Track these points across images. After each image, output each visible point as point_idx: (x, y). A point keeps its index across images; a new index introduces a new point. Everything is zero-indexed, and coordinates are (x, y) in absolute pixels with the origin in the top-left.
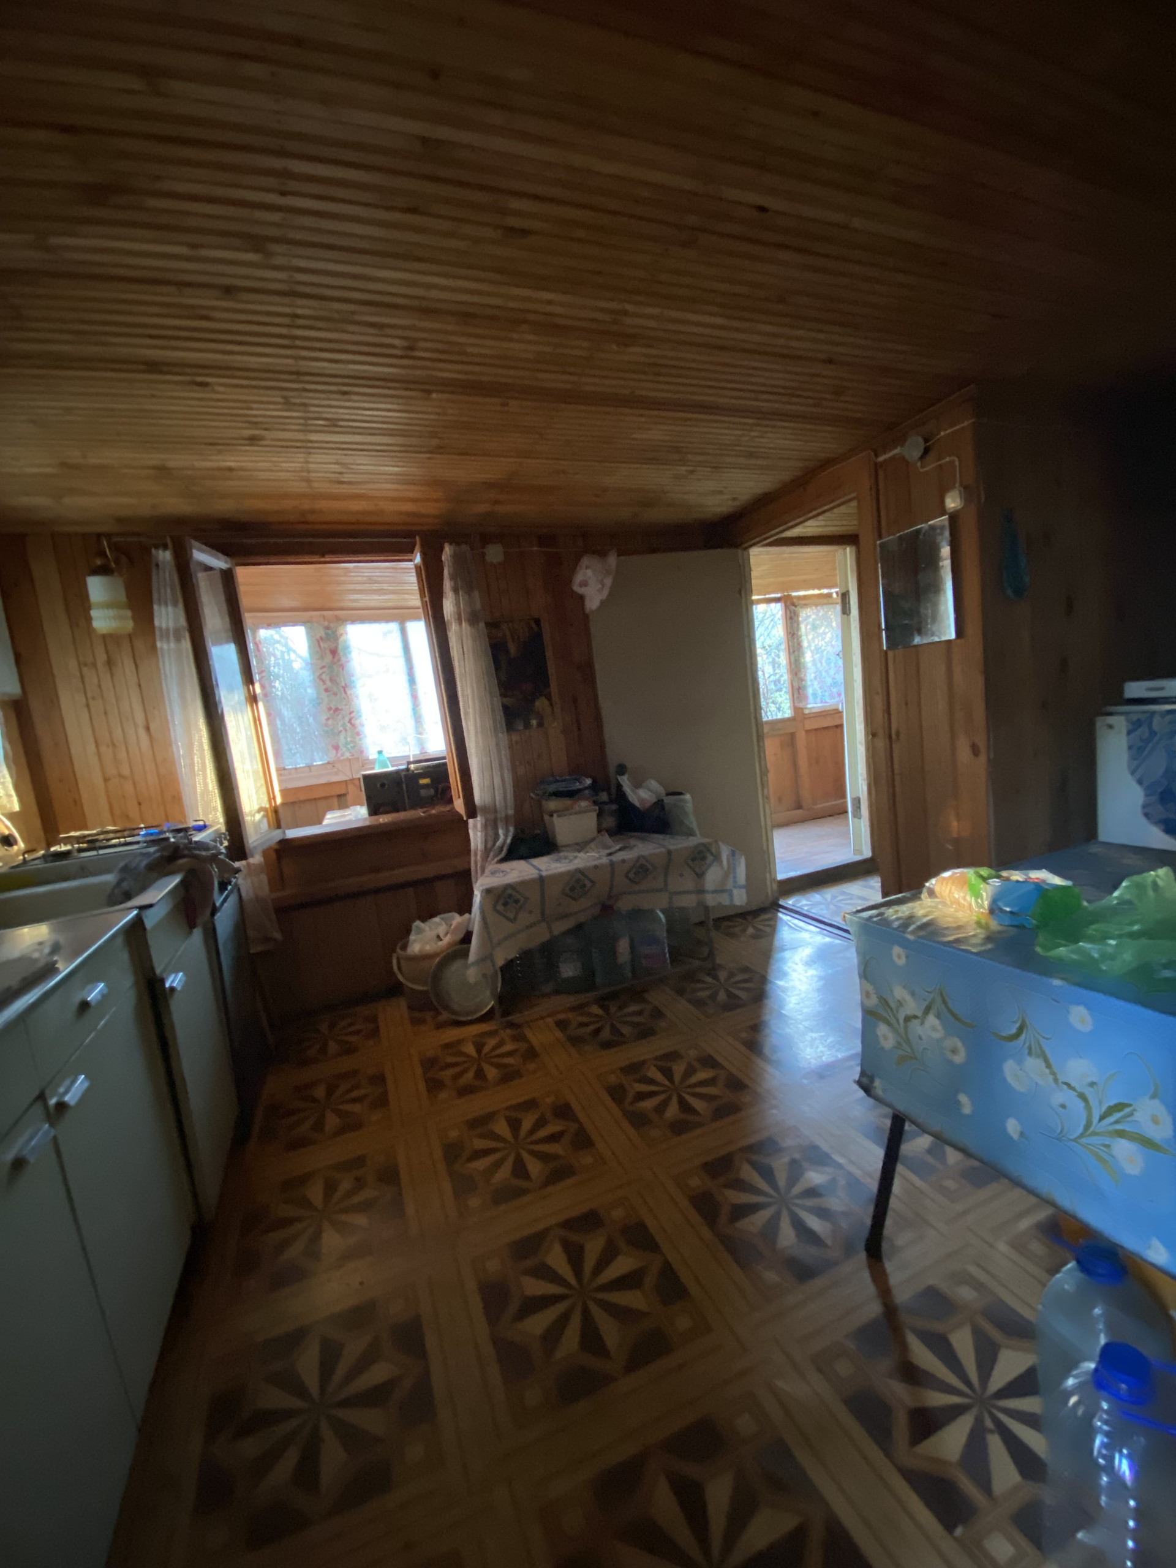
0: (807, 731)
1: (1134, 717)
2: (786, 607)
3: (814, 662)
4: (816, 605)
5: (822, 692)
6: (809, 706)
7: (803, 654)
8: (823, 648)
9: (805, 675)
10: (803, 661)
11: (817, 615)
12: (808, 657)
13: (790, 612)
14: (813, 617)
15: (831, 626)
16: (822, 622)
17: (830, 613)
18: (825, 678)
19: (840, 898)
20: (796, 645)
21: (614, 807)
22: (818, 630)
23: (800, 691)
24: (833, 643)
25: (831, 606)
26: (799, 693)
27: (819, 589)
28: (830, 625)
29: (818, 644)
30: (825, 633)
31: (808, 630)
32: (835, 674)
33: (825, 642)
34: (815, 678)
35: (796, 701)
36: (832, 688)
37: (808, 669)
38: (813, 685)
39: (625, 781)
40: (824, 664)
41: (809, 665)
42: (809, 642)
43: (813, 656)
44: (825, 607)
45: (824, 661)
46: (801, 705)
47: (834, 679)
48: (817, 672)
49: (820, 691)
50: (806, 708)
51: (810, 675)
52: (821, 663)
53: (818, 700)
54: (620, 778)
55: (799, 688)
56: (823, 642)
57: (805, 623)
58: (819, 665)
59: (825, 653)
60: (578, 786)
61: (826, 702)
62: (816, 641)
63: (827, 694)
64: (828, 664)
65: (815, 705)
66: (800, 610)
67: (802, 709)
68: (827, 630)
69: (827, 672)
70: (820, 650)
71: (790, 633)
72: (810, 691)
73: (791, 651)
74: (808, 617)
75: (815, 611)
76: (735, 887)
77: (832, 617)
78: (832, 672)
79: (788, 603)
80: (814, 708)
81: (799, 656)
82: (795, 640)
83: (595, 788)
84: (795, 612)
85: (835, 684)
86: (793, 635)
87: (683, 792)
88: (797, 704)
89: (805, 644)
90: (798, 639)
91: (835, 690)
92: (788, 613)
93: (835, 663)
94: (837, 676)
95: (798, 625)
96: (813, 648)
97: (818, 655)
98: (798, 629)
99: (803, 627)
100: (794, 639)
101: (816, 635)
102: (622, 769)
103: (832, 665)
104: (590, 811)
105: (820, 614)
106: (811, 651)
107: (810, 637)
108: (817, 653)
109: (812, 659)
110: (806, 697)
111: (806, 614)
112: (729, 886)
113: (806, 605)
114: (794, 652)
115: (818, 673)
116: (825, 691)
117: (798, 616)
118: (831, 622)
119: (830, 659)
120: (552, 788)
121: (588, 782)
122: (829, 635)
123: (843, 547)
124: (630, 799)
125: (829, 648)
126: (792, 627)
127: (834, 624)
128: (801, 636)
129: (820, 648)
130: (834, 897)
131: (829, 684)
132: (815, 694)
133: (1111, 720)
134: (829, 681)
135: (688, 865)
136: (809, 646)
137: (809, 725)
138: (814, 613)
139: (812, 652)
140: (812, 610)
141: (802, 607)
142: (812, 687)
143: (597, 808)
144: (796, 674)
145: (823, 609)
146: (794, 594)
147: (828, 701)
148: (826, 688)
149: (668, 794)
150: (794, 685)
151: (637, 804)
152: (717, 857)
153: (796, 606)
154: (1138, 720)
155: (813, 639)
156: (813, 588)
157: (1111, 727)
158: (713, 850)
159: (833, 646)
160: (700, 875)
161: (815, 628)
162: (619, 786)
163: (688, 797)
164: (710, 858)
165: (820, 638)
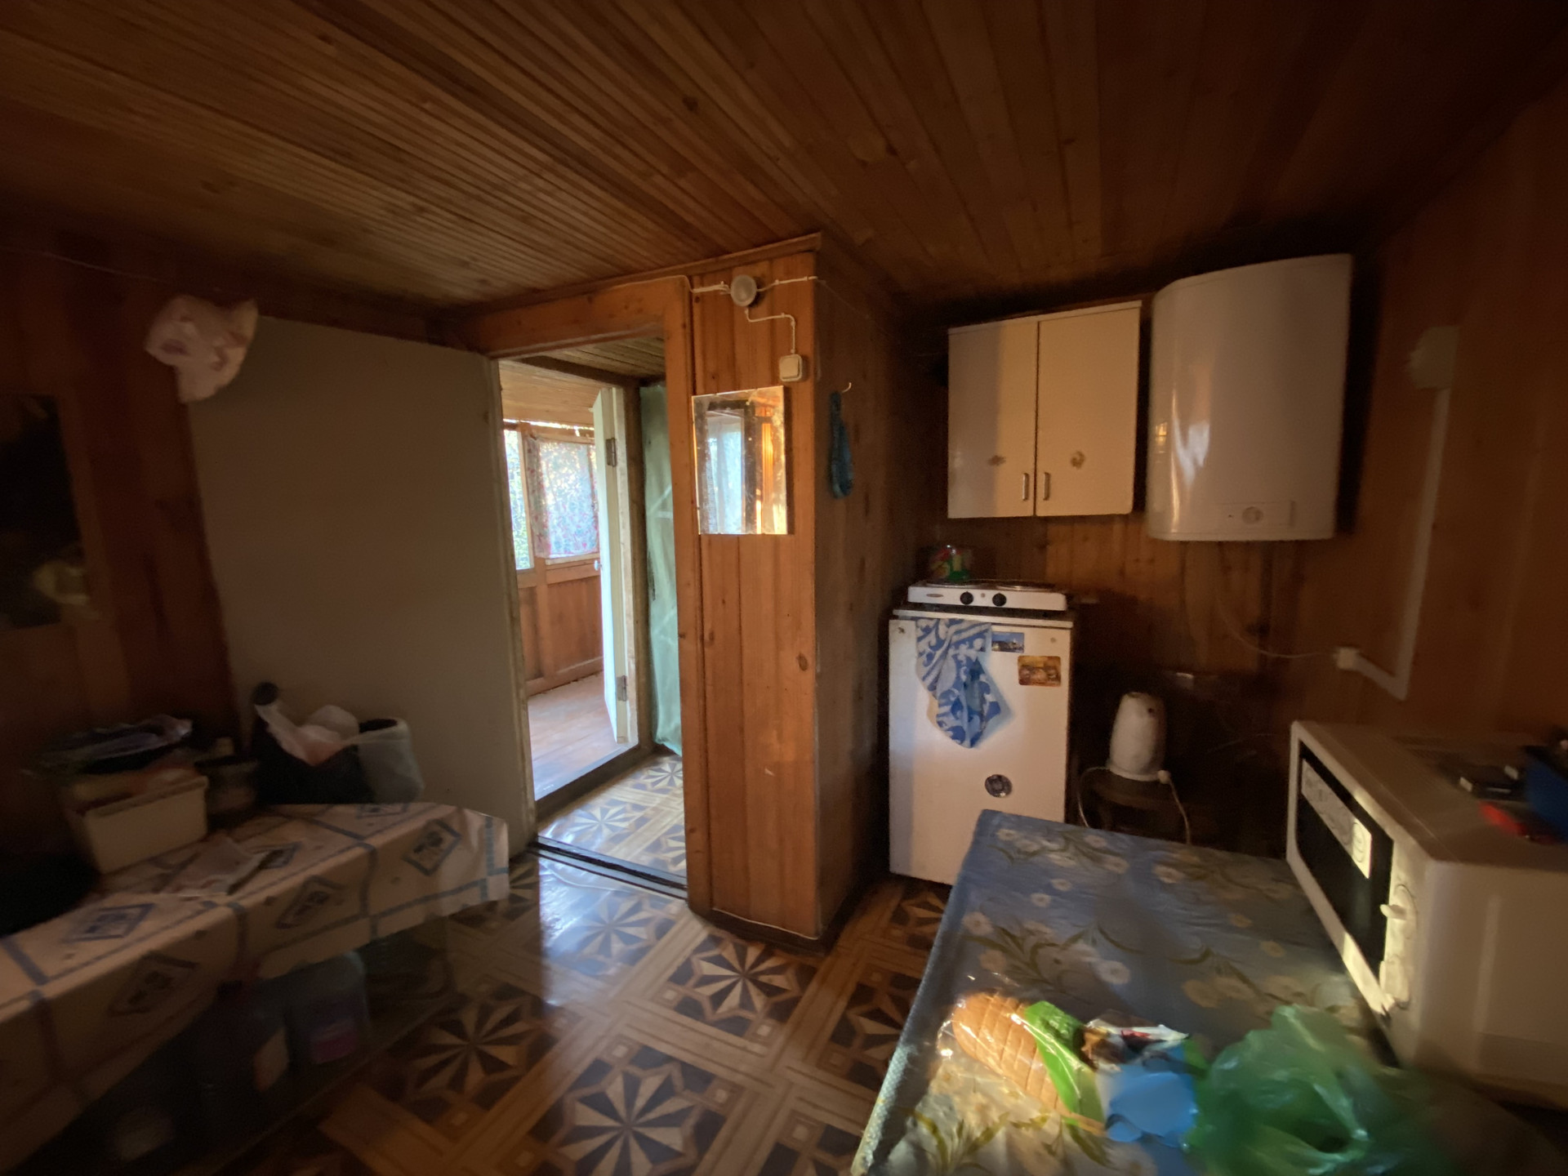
0: (550, 586)
1: (923, 623)
2: (524, 438)
3: (557, 505)
4: (559, 441)
5: (565, 541)
6: (552, 556)
7: (544, 495)
8: (566, 491)
9: (547, 520)
10: (544, 503)
11: (560, 453)
12: (550, 500)
13: (529, 445)
14: (555, 454)
15: (575, 469)
16: (565, 462)
17: (573, 452)
18: (569, 525)
19: (613, 811)
20: (536, 484)
21: (247, 767)
22: (560, 471)
23: (542, 538)
24: (577, 486)
25: (574, 445)
26: (540, 540)
27: (561, 422)
28: (573, 466)
29: (560, 486)
30: (569, 475)
31: (550, 469)
32: (579, 522)
33: (569, 485)
34: (559, 525)
35: (536, 550)
36: (577, 537)
37: (550, 513)
38: (556, 532)
39: (274, 717)
40: (568, 510)
41: (552, 509)
42: (550, 483)
43: (555, 499)
44: (568, 444)
45: (567, 506)
46: (542, 555)
47: (579, 527)
48: (560, 517)
49: (563, 540)
50: (549, 559)
51: (553, 521)
52: (565, 508)
53: (562, 550)
54: (261, 711)
55: (540, 535)
56: (566, 485)
57: (546, 459)
58: (562, 509)
59: (568, 496)
60: (154, 742)
61: (570, 553)
62: (559, 481)
63: (571, 543)
64: (572, 510)
65: (558, 556)
66: (541, 443)
67: (544, 560)
68: (570, 472)
69: (571, 518)
70: (563, 493)
71: (529, 469)
72: (552, 539)
73: (530, 490)
74: (550, 453)
75: (557, 448)
76: (490, 874)
77: (576, 457)
78: (576, 519)
79: (527, 433)
80: (557, 558)
81: (539, 497)
82: (535, 478)
83: (198, 740)
84: (534, 446)
85: (579, 533)
86: (532, 471)
87: (395, 719)
88: (537, 554)
89: (546, 484)
90: (538, 477)
91: (579, 539)
92: (526, 443)
93: (579, 509)
94: (581, 524)
95: (539, 459)
96: (555, 490)
97: (561, 499)
98: (539, 466)
99: (543, 463)
100: (534, 476)
101: (558, 475)
102: (266, 693)
103: (577, 511)
104: (190, 788)
105: (563, 452)
106: (553, 492)
107: (552, 476)
108: (560, 496)
109: (554, 503)
110: (548, 546)
111: (547, 449)
112: (482, 874)
113: (547, 440)
114: (534, 491)
115: (561, 519)
116: (570, 540)
117: (538, 450)
118: (575, 463)
119: (573, 504)
120: (85, 753)
121: (183, 729)
122: (573, 478)
123: (609, 385)
124: (285, 746)
125: (573, 492)
126: (531, 462)
127: (578, 466)
128: (541, 474)
129: (563, 491)
130: (604, 812)
131: (573, 533)
132: (557, 543)
133: (903, 624)
134: (574, 529)
135: (410, 862)
136: (551, 487)
137: (553, 578)
138: (556, 450)
139: (555, 495)
140: (554, 446)
141: (543, 441)
142: (555, 535)
143: (204, 779)
144: (536, 518)
145: (566, 447)
146: (533, 423)
147: (572, 551)
148: (570, 537)
149: (365, 727)
150: (534, 530)
151: (300, 753)
152: (460, 836)
153: (535, 438)
154: (927, 627)
155: (555, 479)
156: (554, 421)
157: (902, 631)
158: (456, 827)
159: (576, 490)
160: (430, 872)
161: (557, 467)
162: (261, 725)
163: (402, 727)
164: (448, 838)
165: (563, 479)
